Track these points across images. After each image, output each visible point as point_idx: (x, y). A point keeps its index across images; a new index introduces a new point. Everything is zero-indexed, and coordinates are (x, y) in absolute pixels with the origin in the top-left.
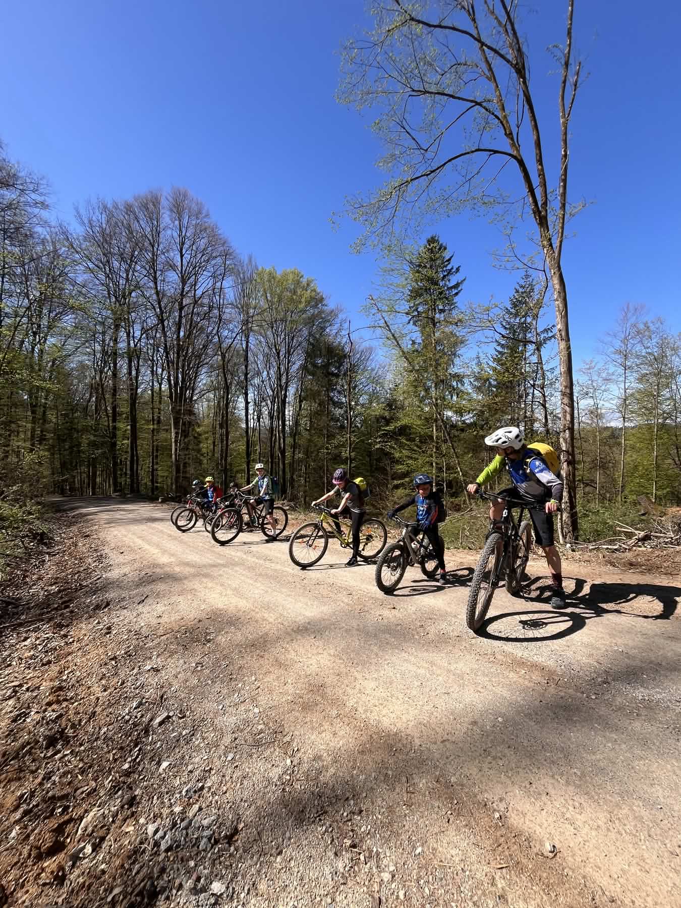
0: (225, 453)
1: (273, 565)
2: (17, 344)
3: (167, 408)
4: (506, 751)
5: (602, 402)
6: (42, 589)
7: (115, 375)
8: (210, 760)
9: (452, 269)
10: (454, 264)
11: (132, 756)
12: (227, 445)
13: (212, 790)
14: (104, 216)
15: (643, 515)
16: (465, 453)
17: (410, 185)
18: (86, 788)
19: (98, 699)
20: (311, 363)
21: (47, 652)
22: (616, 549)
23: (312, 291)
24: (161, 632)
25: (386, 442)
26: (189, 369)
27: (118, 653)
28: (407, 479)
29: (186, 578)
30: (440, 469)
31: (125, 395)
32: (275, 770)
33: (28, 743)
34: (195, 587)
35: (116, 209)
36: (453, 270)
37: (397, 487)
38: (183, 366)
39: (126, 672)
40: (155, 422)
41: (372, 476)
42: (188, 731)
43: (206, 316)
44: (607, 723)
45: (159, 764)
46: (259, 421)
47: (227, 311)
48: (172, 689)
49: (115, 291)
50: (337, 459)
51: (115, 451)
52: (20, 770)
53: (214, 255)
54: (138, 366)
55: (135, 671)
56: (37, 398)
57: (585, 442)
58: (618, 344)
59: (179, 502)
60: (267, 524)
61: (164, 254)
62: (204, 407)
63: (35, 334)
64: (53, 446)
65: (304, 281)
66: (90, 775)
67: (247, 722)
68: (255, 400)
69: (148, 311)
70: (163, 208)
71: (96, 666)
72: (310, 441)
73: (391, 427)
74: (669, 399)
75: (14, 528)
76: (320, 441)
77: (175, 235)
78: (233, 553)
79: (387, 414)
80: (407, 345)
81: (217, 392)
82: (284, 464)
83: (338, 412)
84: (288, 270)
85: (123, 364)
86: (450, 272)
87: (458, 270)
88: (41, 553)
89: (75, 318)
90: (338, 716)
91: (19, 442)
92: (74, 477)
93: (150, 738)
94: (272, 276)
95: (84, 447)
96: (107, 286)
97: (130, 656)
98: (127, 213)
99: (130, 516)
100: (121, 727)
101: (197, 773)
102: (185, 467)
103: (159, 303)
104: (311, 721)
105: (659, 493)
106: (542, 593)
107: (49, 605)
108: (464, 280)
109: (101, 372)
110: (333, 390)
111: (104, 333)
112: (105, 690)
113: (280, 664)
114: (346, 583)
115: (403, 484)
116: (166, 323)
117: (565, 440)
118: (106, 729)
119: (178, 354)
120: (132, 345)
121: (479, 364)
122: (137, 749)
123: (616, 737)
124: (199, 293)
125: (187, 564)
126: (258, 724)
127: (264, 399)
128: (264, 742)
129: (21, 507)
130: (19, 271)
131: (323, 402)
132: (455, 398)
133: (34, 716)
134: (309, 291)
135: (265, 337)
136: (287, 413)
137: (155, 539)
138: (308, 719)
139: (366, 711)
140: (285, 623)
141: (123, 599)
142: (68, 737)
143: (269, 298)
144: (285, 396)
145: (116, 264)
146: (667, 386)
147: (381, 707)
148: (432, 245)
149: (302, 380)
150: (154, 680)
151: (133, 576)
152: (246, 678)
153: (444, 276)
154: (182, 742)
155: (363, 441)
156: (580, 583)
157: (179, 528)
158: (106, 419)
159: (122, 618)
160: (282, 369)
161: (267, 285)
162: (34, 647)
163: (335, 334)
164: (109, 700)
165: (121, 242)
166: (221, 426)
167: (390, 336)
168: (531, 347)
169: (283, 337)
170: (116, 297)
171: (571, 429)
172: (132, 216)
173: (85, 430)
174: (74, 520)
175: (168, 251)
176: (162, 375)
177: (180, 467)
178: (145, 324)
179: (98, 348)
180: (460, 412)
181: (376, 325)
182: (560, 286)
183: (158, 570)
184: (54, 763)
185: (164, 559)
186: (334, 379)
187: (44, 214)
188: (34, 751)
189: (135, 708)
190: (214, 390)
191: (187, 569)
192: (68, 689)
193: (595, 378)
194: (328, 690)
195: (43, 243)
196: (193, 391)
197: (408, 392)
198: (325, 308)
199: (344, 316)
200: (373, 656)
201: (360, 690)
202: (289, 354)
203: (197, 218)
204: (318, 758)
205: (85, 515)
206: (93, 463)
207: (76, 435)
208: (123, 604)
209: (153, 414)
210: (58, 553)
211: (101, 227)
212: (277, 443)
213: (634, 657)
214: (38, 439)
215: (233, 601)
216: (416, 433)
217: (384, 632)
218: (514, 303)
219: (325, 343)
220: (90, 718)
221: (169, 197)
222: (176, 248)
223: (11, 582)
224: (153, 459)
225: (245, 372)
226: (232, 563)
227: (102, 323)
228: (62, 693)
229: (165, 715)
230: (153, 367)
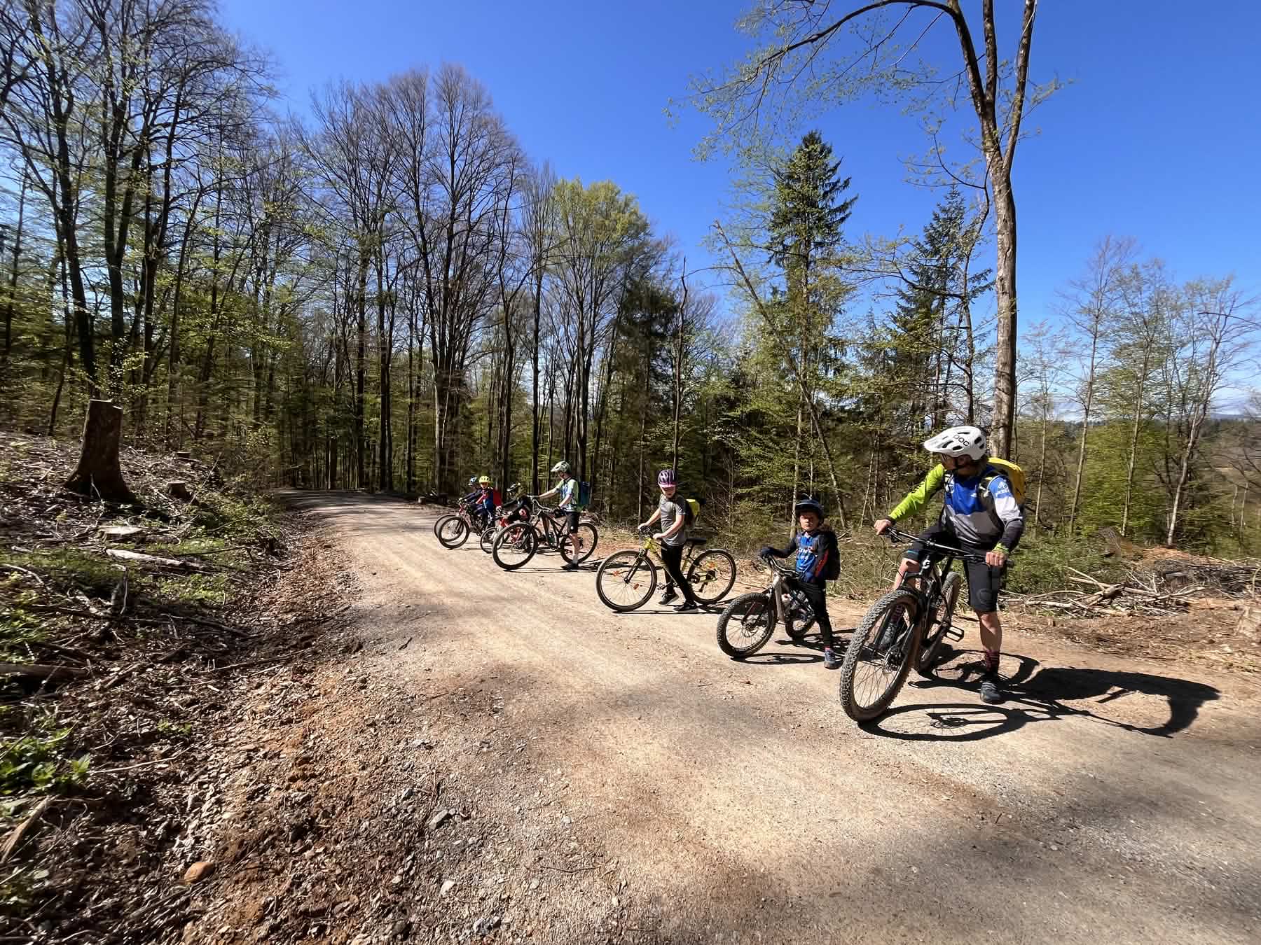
0: (506, 439)
1: (575, 605)
2: (237, 284)
3: (430, 373)
4: (928, 920)
5: (1054, 386)
6: (276, 617)
7: (361, 328)
8: (507, 885)
9: (838, 181)
10: (840, 175)
11: (404, 866)
12: (509, 430)
13: (511, 929)
14: (349, 105)
15: (1107, 556)
16: (842, 453)
17: (786, 56)
18: (347, 903)
19: (355, 779)
20: (627, 318)
21: (286, 706)
22: (1067, 609)
23: (632, 213)
24: (431, 692)
25: (728, 433)
26: (460, 322)
27: (377, 717)
28: (756, 488)
29: (460, 616)
30: (804, 476)
31: (373, 356)
32: (597, 911)
33: (271, 832)
34: (472, 630)
35: (365, 96)
36: (839, 184)
37: (740, 497)
38: (452, 318)
39: (389, 744)
40: (414, 394)
41: (705, 480)
42: (475, 840)
43: (484, 249)
44: (1078, 892)
45: (440, 882)
46: (551, 397)
47: (513, 241)
48: (451, 776)
49: (363, 212)
50: (658, 454)
51: (361, 431)
52: (262, 868)
53: (497, 161)
54: (393, 318)
55: (402, 745)
56: (261, 356)
57: (1023, 443)
58: (1087, 299)
59: (445, 504)
60: (568, 544)
61: (428, 159)
62: (478, 375)
63: (259, 270)
64: (282, 422)
65: (621, 199)
66: (351, 886)
67: (554, 834)
68: (547, 367)
69: (407, 241)
70: (429, 94)
71: (350, 735)
72: (621, 427)
73: (737, 413)
74: (1160, 385)
75: (238, 531)
76: (635, 428)
77: (445, 133)
78: (521, 585)
79: (732, 394)
80: (766, 297)
81: (496, 355)
82: (584, 457)
83: (661, 388)
84: (600, 184)
85: (372, 313)
86: (834, 187)
87: (846, 183)
88: (271, 567)
89: (310, 250)
90: (680, 840)
91: (241, 416)
92: (308, 463)
93: (426, 844)
94: (575, 192)
95: (321, 424)
96: (353, 205)
97: (393, 723)
98: (380, 102)
99: (382, 521)
100: (388, 823)
101: (491, 901)
102: (451, 456)
103: (422, 231)
104: (643, 845)
105: (1131, 523)
106: (965, 676)
107: (286, 640)
108: (856, 198)
109: (344, 323)
110: (656, 357)
111: (348, 270)
112: (364, 768)
113: (593, 754)
114: (679, 639)
115: (749, 494)
116: (430, 257)
117: (997, 442)
118: (367, 823)
119: (445, 301)
120: (385, 287)
121: (872, 325)
122: (410, 857)
123: (1093, 915)
124: (475, 216)
125: (460, 595)
126: (569, 839)
127: (559, 367)
128: (578, 867)
129: (246, 504)
130: (238, 184)
131: (641, 374)
132: (831, 374)
133: (274, 795)
134: (627, 215)
135: (564, 279)
136: (590, 386)
137: (416, 557)
138: (638, 841)
139: (718, 837)
140: (598, 694)
141: (380, 641)
142: (319, 828)
143: (571, 224)
144: (589, 364)
145: (364, 174)
146: (1160, 364)
147: (740, 833)
148: (811, 147)
149: (614, 340)
150: (426, 761)
151: (392, 608)
152: (549, 771)
153: (826, 193)
154: (469, 855)
155: (695, 431)
156: (1028, 665)
157: (443, 542)
158: (350, 387)
159: (379, 668)
160: (586, 323)
161: (569, 204)
162: (270, 698)
163: (664, 278)
164: (369, 783)
165: (372, 143)
166: (501, 403)
167: (742, 281)
168: (951, 303)
169: (588, 279)
170: (364, 221)
171: (1008, 427)
172: (387, 106)
173: (323, 401)
174: (310, 522)
175: (434, 156)
176: (423, 329)
177: (445, 457)
178: (402, 258)
179: (340, 290)
180: (839, 395)
181: (723, 265)
182: (1008, 210)
183: (422, 602)
184: (303, 862)
185: (429, 586)
186: (659, 343)
187: (272, 104)
188: (277, 843)
189: (405, 799)
190: (493, 352)
191: (461, 602)
192: (316, 761)
193: (1046, 348)
194: (664, 800)
195: (270, 145)
196: (464, 354)
197: (762, 363)
198: (649, 239)
199: (676, 251)
200: (723, 753)
201: (708, 804)
202: (596, 304)
203: (475, 109)
204: (655, 900)
205: (325, 517)
206: (332, 447)
207: (311, 408)
208: (381, 646)
209: (411, 382)
210: (293, 568)
211: (345, 122)
212: (576, 429)
213: (1113, 789)
214: (264, 412)
215: (525, 655)
216: (772, 423)
217: (736, 718)
218: (931, 235)
219: (648, 289)
220: (346, 805)
221: (437, 78)
222: (445, 151)
223: (236, 606)
224: (410, 444)
225: (534, 327)
226: (520, 598)
227: (346, 257)
228: (309, 766)
229: (444, 813)
230: (411, 320)
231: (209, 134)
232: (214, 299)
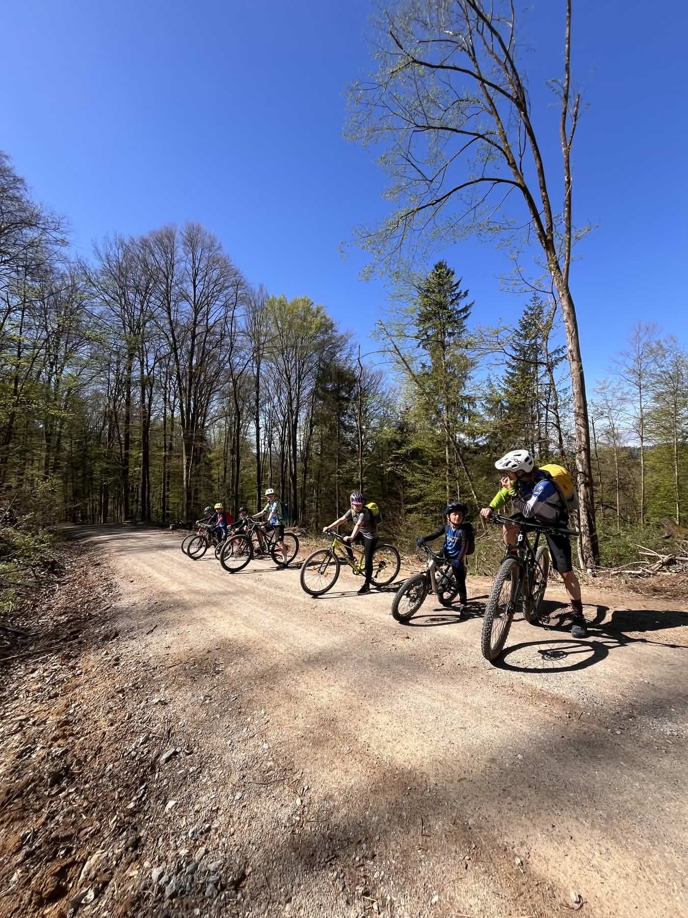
0: (236, 479)
1: (283, 593)
2: (34, 375)
3: (179, 434)
4: (527, 791)
5: (618, 422)
6: (52, 619)
7: (128, 403)
8: (217, 799)
9: (460, 293)
10: (462, 288)
11: (138, 794)
12: (238, 471)
13: (219, 832)
14: (120, 251)
15: (667, 538)
16: (479, 476)
17: (416, 214)
18: (90, 828)
19: (104, 733)
20: (322, 388)
21: (54, 684)
22: (639, 575)
23: (322, 318)
24: (169, 663)
25: (397, 465)
26: (201, 395)
27: (126, 685)
28: (420, 504)
29: (195, 607)
30: (454, 493)
31: (138, 423)
32: (285, 810)
33: (33, 781)
34: (205, 616)
35: (132, 244)
36: (461, 295)
37: (410, 511)
38: (195, 393)
39: (133, 705)
40: (167, 449)
41: (385, 501)
42: (195, 768)
43: (219, 344)
44: (634, 761)
45: (165, 803)
46: (270, 446)
47: (239, 338)
48: (180, 723)
49: (130, 321)
50: (349, 484)
51: (127, 478)
52: (24, 809)
53: (226, 285)
54: (151, 394)
55: (143, 704)
56: (52, 426)
57: (603, 463)
58: (631, 363)
59: (190, 529)
60: (277, 550)
61: (177, 285)
62: (215, 433)
63: (52, 364)
64: (67, 474)
65: (314, 308)
66: (94, 815)
67: (255, 759)
68: (266, 425)
69: (162, 341)
70: (178, 242)
71: (103, 700)
72: (321, 465)
73: (402, 451)
75: (26, 557)
76: (332, 465)
77: (189, 267)
78: (244, 581)
79: (398, 437)
80: (417, 369)
81: (228, 417)
82: (295, 490)
83: (349, 436)
84: (299, 298)
85: (136, 392)
86: (458, 296)
87: (466, 294)
88: (52, 582)
89: (91, 349)
90: (350, 752)
91: (34, 471)
92: (86, 505)
93: (157, 776)
94: (282, 304)
95: (97, 474)
96: (123, 317)
97: (137, 688)
98: (143, 248)
99: (141, 544)
100: (128, 763)
101: (203, 813)
102: (196, 493)
103: (173, 334)
104: (322, 758)
105: (682, 515)
106: (562, 621)
107: (58, 635)
108: (473, 303)
109: (115, 401)
110: (344, 414)
111: (118, 363)
112: (112, 725)
113: (290, 697)
114: (359, 612)
115: (416, 509)
116: (179, 351)
117: (580, 460)
118: (112, 766)
119: (190, 381)
120: (146, 373)
121: (490, 386)
122: (143, 787)
123: (644, 776)
125: (197, 592)
126: (267, 760)
127: (275, 425)
128: (273, 780)
129: (33, 536)
130: (38, 304)
131: (334, 426)
132: (467, 420)
133: (39, 752)
134: (319, 318)
135: (276, 363)
136: (298, 438)
137: (165, 567)
138: (318, 756)
139: (378, 747)
140: (295, 654)
141: (132, 629)
142: (73, 774)
143: (280, 326)
144: (296, 421)
145: (131, 296)
147: (395, 743)
148: (439, 271)
149: (313, 404)
150: (161, 714)
151: (143, 605)
152: (255, 712)
153: (453, 300)
154: (189, 780)
155: (374, 465)
156: (602, 611)
157: (190, 555)
158: (119, 446)
159: (130, 649)
160: (293, 394)
161: (278, 312)
162: (42, 679)
163: (346, 359)
164: (115, 735)
165: (137, 276)
166: (232, 452)
167: (400, 360)
168: (542, 369)
169: (293, 362)
170: (130, 328)
171: (587, 450)
172: (148, 250)
173: (98, 457)
174: (85, 548)
175: (181, 282)
176: (174, 402)
177: (191, 494)
178: (158, 353)
179: (112, 376)
180: (472, 434)
181: (386, 349)
182: (569, 307)
183: (167, 599)
184: (58, 801)
185: (174, 588)
186: (345, 404)
187: (64, 251)
188: (38, 788)
189: (142, 744)
190: (226, 416)
191: (197, 597)
192: (75, 723)
193: (610, 398)
194: (340, 725)
195: (62, 278)
196: (205, 418)
197: (419, 415)
198: (335, 334)
199: (354, 341)
200: (386, 688)
201: (373, 724)
202: (300, 379)
203: (210, 251)
204: (328, 797)
205: (96, 543)
206: (105, 491)
207: (89, 463)
208: (132, 634)
209: (165, 441)
210: (69, 582)
211: (117, 261)
212: (288, 468)
213: (661, 689)
214: (52, 467)
215: (243, 631)
216: (429, 456)
217: (397, 663)
218: (524, 325)
219: (336, 368)
220: (96, 754)
221: (183, 232)
222: (189, 279)
223: (21, 612)
224: (164, 486)
225: (256, 397)
226: (242, 592)
227: (117, 353)
228: (68, 727)
229: (173, 750)
230: (165, 395)
231: (17, 272)
232: (16, 386)
